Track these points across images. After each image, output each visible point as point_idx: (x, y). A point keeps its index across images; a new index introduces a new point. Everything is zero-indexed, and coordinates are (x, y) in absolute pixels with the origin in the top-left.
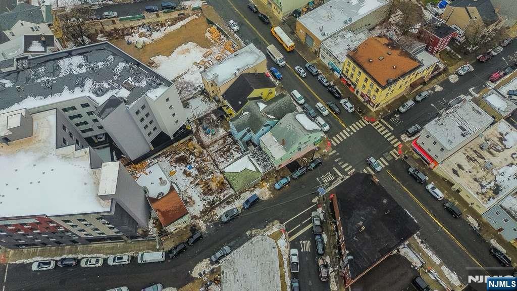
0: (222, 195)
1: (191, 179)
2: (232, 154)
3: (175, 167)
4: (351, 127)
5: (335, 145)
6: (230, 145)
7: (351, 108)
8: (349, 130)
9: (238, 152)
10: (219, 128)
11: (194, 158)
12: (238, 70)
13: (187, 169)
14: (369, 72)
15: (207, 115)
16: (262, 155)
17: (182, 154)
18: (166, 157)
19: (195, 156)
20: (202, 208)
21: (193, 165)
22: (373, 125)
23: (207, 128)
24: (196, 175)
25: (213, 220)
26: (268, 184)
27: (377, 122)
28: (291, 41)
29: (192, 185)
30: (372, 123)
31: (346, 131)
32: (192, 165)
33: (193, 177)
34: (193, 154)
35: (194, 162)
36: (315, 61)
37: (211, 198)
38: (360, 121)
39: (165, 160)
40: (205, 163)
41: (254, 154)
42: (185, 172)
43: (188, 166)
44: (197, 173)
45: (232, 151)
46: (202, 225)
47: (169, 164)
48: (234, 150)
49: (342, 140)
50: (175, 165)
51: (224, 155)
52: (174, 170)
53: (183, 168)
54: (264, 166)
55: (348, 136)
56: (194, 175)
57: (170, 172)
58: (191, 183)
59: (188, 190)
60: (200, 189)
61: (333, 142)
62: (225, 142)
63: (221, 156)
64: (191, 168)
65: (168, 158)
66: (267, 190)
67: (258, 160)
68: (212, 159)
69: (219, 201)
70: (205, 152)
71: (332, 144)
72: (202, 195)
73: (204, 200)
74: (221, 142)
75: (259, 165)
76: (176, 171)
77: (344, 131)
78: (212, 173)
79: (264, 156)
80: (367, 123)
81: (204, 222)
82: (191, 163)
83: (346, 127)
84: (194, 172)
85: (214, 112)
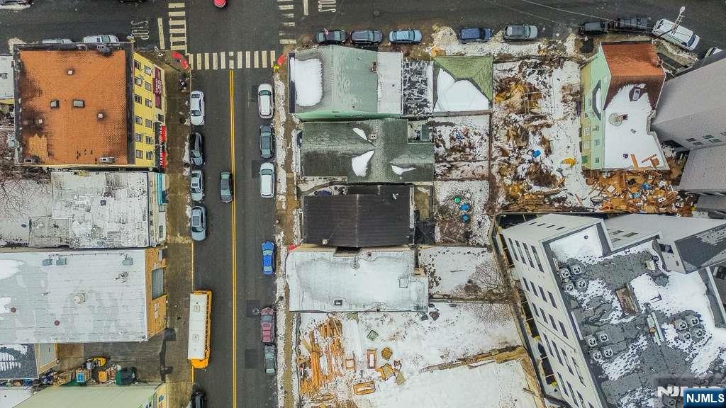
0: (513, 73)
1: (545, 132)
2: (452, 139)
3: (560, 171)
4: (223, 66)
5: (273, 53)
6: (445, 160)
7: (196, 96)
8: (232, 62)
9: (440, 136)
10: (442, 203)
11: (519, 169)
12: (356, 266)
13: (543, 154)
14: (124, 96)
15: (446, 243)
16: (410, 95)
17: (536, 189)
18: (564, 199)
19: (516, 173)
20: (557, 72)
21: (528, 157)
22: (184, 47)
23: (461, 219)
24: (534, 133)
25: (550, 44)
26: (427, 51)
27: (173, 48)
28: (192, 304)
29: (550, 121)
30: (182, 52)
31: (236, 64)
32: (530, 158)
33: (541, 134)
34: (517, 178)
35: (523, 161)
36: (180, 239)
37: (532, 79)
38: (199, 67)
39: (568, 195)
40: (506, 147)
41: (421, 106)
42: (549, 152)
43: (538, 159)
44: (531, 136)
45: (448, 145)
46: (570, 45)
47: (565, 183)
48: (444, 143)
49: (256, 53)
50: (558, 174)
51: (465, 145)
52: (564, 166)
53: (547, 162)
54: (419, 73)
55: (240, 54)
56: (537, 139)
57: (572, 167)
58: (549, 126)
59: (562, 117)
60: (542, 107)
61: (273, 59)
62: (450, 169)
63: (471, 147)
64: (535, 154)
65: (562, 194)
66: (436, 42)
67: (421, 92)
68: (490, 148)
69: (526, 63)
70: (495, 170)
71: (277, 57)
72: (543, 94)
73: (544, 84)
74: (455, 174)
75: (425, 82)
76: (562, 162)
77: (240, 66)
78: (506, 123)
79: (407, 92)
80: (191, 57)
81: (564, 50)
82: (530, 162)
83: (232, 73)
84: (534, 141)
85: (432, 242)
